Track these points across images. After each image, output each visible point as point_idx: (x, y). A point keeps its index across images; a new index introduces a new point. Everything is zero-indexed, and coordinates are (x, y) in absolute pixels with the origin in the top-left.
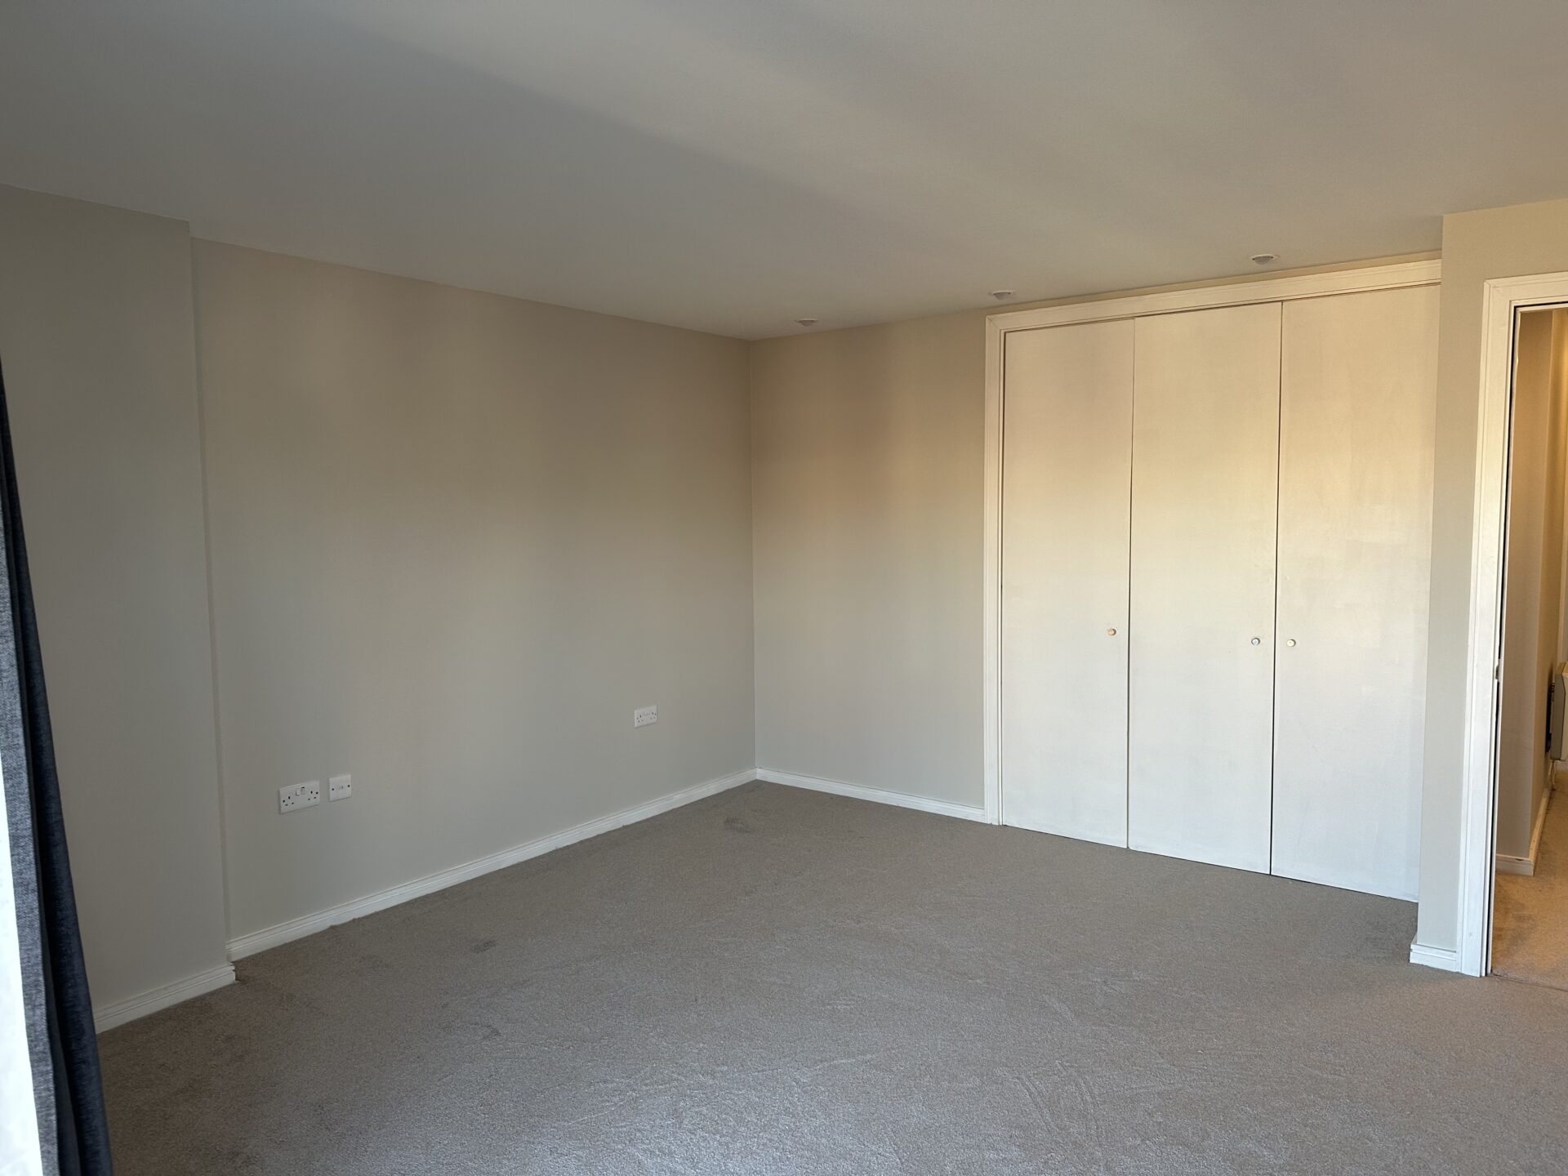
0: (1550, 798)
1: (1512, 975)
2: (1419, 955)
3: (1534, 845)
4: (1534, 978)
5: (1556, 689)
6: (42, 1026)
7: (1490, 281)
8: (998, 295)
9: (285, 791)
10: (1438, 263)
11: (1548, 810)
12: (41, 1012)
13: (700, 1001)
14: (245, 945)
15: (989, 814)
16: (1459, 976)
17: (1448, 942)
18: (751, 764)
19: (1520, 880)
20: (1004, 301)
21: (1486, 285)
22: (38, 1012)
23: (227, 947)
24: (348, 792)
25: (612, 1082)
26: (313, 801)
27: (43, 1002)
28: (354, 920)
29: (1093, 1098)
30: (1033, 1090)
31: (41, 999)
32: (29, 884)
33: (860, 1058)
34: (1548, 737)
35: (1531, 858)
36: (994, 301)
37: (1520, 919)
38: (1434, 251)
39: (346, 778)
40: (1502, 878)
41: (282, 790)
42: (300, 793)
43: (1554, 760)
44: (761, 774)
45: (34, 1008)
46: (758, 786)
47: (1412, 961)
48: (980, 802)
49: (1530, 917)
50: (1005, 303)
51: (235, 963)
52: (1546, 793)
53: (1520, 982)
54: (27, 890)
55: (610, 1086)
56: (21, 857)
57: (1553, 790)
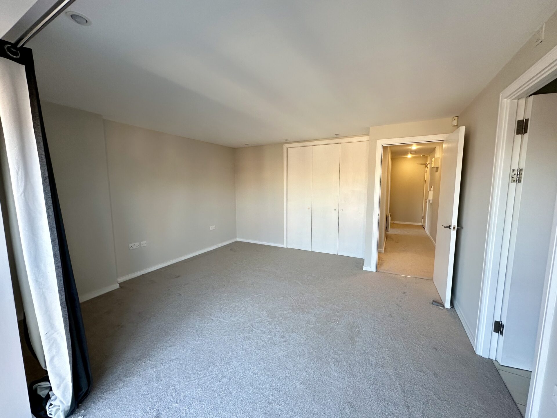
0: (386, 239)
1: (381, 271)
2: (365, 268)
3: (384, 247)
4: (384, 272)
5: (388, 218)
6: (64, 300)
7: (378, 140)
8: (286, 140)
9: (131, 245)
10: (368, 137)
11: (386, 240)
12: (64, 296)
13: (225, 285)
14: (121, 280)
15: (285, 246)
16: (371, 272)
17: (370, 265)
18: (236, 237)
19: (382, 254)
20: (287, 141)
21: (377, 141)
22: (63, 296)
23: (117, 280)
24: (145, 245)
25: (207, 303)
26: (137, 247)
27: (64, 294)
28: (148, 273)
29: (305, 299)
30: (293, 298)
31: (64, 293)
32: (59, 266)
33: (259, 295)
34: (386, 227)
35: (383, 250)
36: (285, 141)
37: (382, 261)
38: (368, 134)
39: (145, 242)
40: (379, 253)
41: (130, 245)
42: (134, 246)
43: (387, 231)
44: (238, 239)
45: (62, 295)
46: (237, 242)
47: (363, 269)
48: (283, 243)
49: (384, 260)
50: (287, 142)
51: (119, 283)
52: (386, 238)
53: (382, 272)
54: (59, 268)
55: (206, 304)
56: (57, 260)
57: (387, 237)
